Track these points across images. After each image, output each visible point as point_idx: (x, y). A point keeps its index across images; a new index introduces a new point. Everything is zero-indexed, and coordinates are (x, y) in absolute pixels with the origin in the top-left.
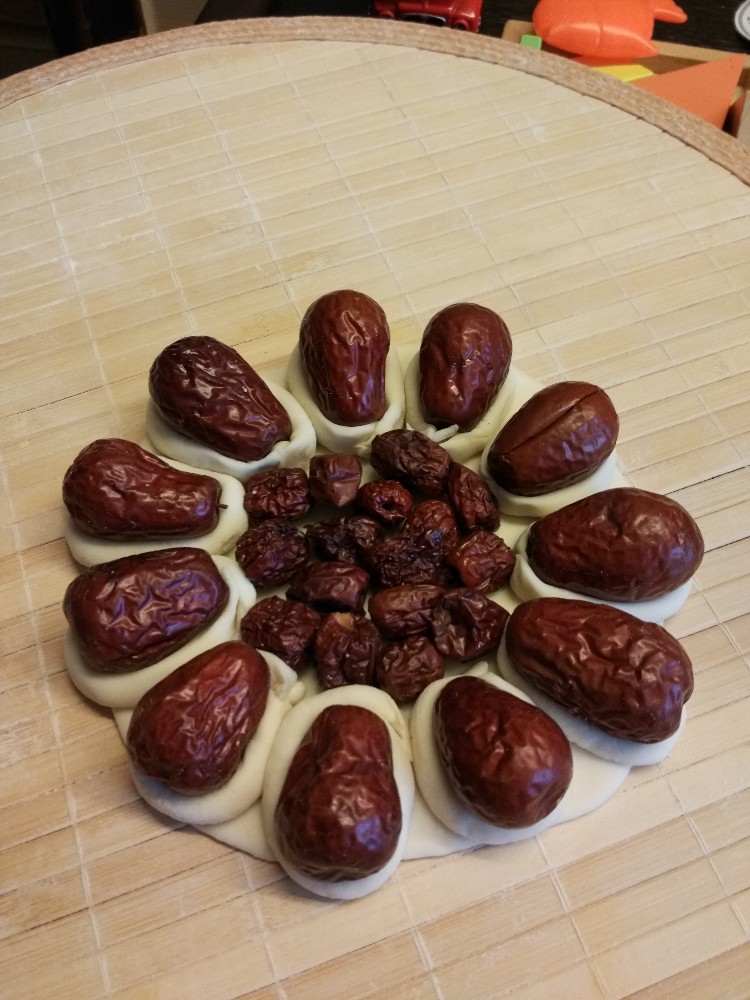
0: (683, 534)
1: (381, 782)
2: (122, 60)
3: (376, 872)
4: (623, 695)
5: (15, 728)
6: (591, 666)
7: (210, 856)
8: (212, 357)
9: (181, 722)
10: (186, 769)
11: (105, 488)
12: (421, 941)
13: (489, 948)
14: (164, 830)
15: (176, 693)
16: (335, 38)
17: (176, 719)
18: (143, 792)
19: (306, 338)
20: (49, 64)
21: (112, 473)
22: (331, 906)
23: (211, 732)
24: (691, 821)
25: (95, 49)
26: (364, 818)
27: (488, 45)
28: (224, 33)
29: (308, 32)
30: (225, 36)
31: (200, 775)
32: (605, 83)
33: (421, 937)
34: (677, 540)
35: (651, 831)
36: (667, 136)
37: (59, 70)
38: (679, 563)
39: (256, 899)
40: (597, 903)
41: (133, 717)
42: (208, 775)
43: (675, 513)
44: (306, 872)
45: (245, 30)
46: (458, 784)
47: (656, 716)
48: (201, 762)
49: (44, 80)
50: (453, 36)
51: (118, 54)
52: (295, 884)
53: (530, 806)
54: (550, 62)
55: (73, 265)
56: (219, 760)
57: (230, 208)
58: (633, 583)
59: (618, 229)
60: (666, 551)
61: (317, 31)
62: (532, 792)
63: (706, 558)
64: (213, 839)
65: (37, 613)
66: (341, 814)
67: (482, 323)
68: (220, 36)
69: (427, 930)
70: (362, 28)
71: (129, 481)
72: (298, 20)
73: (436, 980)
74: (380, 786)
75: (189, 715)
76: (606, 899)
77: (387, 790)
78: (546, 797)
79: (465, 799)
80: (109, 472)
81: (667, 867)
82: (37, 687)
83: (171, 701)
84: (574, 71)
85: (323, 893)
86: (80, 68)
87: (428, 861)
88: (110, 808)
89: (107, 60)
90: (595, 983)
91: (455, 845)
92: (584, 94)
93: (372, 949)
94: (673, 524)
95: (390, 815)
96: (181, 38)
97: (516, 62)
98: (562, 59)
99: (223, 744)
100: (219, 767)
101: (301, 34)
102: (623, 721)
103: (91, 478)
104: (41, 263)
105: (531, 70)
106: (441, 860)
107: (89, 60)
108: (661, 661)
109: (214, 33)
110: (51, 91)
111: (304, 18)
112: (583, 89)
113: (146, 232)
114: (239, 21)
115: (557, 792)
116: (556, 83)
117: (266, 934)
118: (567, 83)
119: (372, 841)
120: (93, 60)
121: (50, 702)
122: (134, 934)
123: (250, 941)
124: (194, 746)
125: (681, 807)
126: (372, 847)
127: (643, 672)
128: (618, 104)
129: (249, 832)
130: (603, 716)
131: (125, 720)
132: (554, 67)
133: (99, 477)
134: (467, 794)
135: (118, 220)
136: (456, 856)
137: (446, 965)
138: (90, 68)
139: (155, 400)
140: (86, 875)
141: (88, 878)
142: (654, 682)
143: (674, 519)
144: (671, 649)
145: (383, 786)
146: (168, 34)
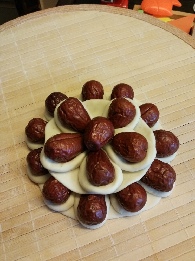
0: (174, 142)
1: (102, 202)
2: (36, 17)
3: (101, 223)
4: (159, 181)
5: (15, 188)
6: (152, 174)
7: (62, 219)
8: (60, 98)
9: (55, 188)
10: (56, 199)
11: (36, 131)
12: (111, 239)
13: (127, 240)
14: (51, 212)
15: (54, 181)
16: (90, 10)
17: (54, 187)
18: (46, 204)
19: (83, 92)
20: (18, 18)
21: (37, 127)
22: (91, 230)
23: (62, 190)
24: (176, 210)
25: (29, 14)
26: (98, 210)
27: (129, 12)
28: (62, 9)
29: (83, 9)
30: (62, 10)
31: (60, 200)
32: (158, 22)
33: (111, 238)
34: (172, 143)
35: (166, 213)
36: (174, 36)
37: (20, 20)
38: (173, 148)
39: (73, 228)
40: (153, 230)
41: (44, 186)
42: (61, 200)
43: (172, 136)
44: (85, 223)
45: (67, 8)
46: (120, 202)
47: (167, 186)
48: (60, 197)
49: (17, 23)
50: (120, 9)
51: (35, 16)
52: (82, 225)
53: (137, 208)
54: (145, 16)
55: (25, 72)
56: (64, 197)
57: (64, 56)
58: (162, 153)
59: (161, 61)
60: (170, 145)
61: (85, 8)
62: (137, 204)
63: (180, 146)
64: (63, 214)
65: (20, 160)
66: (93, 210)
67: (126, 89)
68: (61, 10)
69: (113, 236)
70: (96, 7)
71: (41, 129)
72: (80, 5)
73: (115, 248)
74: (102, 203)
75: (57, 186)
76: (155, 229)
77: (103, 204)
78: (141, 205)
79: (122, 206)
80: (36, 127)
81: (170, 221)
82: (20, 178)
83: (53, 183)
84: (150, 18)
85: (88, 227)
86: (25, 19)
87: (113, 220)
88: (38, 207)
89: (32, 17)
90: (152, 248)
91: (119, 216)
92: (153, 25)
93: (100, 240)
94: (171, 139)
95: (104, 210)
96: (51, 11)
97: (136, 16)
98: (147, 15)
99: (65, 193)
100: (64, 198)
101: (81, 9)
102: (159, 187)
103: (32, 128)
104: (18, 72)
105: (140, 18)
106: (116, 219)
107: (28, 17)
108: (168, 173)
109: (59, 9)
110: (18, 25)
111: (82, 5)
112: (153, 23)
113: (44, 63)
114: (65, 6)
115: (143, 204)
116: (146, 22)
117: (75, 236)
118: (148, 21)
119: (100, 216)
120: (29, 17)
121: (24, 182)
122: (44, 237)
123: (72, 238)
124: (58, 193)
125: (173, 207)
126: (100, 217)
127: (164, 176)
128: (162, 27)
129: (71, 213)
130: (154, 186)
131: (42, 186)
132: (145, 17)
133: (34, 128)
134: (122, 204)
135: (36, 60)
136: (120, 218)
137: (117, 244)
138: (28, 19)
139: (47, 108)
140: (33, 223)
141: (33, 224)
142: (166, 178)
143: (172, 138)
144: (171, 170)
145: (103, 203)
146: (47, 10)
